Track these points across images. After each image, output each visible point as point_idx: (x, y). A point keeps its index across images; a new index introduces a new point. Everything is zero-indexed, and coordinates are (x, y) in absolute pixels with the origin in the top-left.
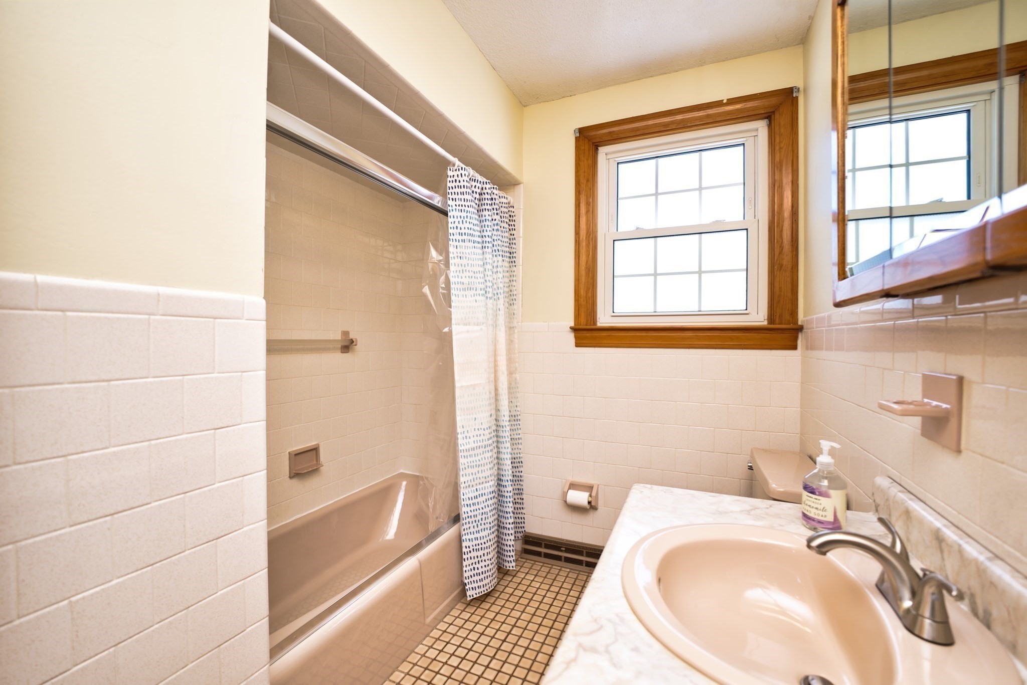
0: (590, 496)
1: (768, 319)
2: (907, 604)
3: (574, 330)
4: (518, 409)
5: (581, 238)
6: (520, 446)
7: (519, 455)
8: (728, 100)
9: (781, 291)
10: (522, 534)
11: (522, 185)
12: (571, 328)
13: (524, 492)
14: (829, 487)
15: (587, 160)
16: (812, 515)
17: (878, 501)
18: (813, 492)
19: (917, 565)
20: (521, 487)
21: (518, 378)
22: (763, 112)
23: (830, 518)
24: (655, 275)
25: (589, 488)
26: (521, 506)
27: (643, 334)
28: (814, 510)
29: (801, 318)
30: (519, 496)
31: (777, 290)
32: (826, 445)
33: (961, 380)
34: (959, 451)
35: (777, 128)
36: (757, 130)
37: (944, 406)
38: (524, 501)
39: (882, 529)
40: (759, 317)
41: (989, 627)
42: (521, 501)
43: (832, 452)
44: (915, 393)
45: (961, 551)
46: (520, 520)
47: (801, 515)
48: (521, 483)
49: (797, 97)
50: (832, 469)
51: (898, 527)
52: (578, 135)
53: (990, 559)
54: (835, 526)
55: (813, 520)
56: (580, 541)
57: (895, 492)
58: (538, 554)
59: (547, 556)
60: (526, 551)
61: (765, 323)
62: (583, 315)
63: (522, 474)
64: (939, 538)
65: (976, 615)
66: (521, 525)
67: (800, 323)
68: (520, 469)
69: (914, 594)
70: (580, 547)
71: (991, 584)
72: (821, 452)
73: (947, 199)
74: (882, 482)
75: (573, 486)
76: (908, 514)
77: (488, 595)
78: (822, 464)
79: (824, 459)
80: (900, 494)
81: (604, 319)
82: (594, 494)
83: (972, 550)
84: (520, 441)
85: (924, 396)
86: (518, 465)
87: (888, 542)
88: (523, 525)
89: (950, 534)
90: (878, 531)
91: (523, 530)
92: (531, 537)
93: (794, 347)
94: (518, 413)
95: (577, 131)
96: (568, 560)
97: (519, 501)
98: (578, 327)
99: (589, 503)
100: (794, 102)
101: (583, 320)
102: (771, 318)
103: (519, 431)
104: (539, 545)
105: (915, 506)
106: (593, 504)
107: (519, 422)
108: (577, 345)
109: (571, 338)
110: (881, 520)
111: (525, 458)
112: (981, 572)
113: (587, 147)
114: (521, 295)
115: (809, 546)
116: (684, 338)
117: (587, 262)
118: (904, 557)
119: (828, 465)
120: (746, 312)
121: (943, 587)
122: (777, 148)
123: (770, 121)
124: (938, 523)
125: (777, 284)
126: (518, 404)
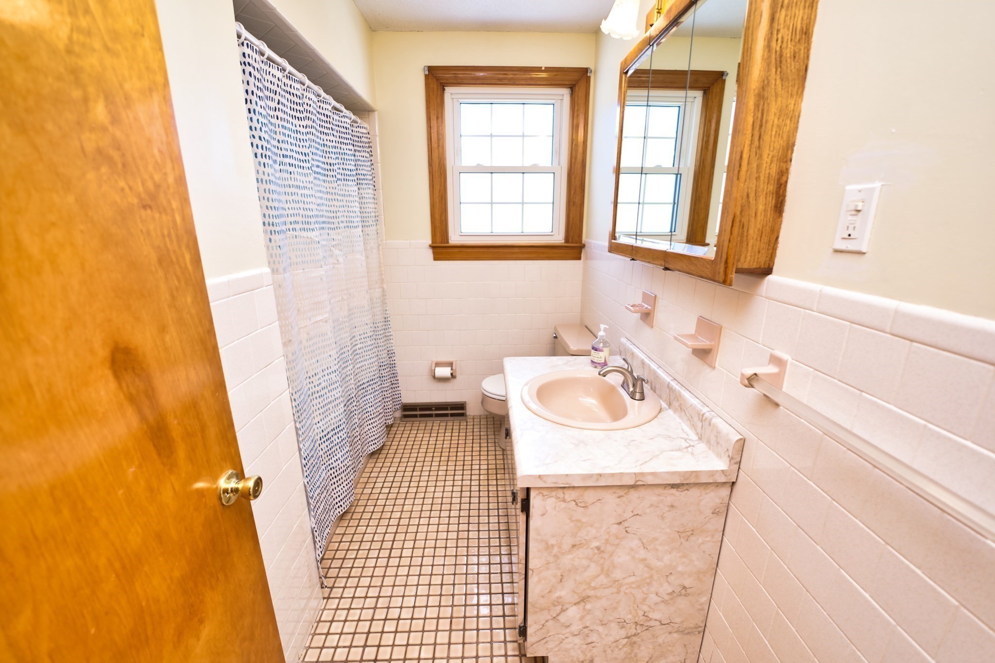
0: (452, 369)
1: (565, 239)
2: (631, 389)
3: (433, 247)
4: (388, 312)
5: (434, 169)
6: (392, 341)
7: (391, 348)
8: (545, 67)
9: (573, 220)
10: (400, 405)
11: (376, 112)
12: (430, 246)
13: (398, 375)
14: (603, 347)
15: (436, 98)
16: (595, 361)
17: (621, 350)
18: (596, 350)
19: (635, 375)
20: (396, 372)
21: (385, 287)
22: (568, 83)
23: (603, 361)
24: (492, 203)
25: (451, 365)
26: (397, 385)
27: (485, 250)
28: (596, 359)
29: (584, 239)
30: (394, 379)
31: (571, 219)
32: (602, 326)
33: (656, 296)
34: (652, 327)
35: (576, 99)
36: (563, 95)
37: (649, 308)
38: (399, 382)
39: (623, 362)
40: (559, 238)
41: (655, 392)
42: (397, 382)
43: (605, 330)
44: (639, 300)
45: (649, 366)
46: (398, 396)
47: (590, 361)
48: (395, 369)
49: (590, 77)
50: (604, 338)
51: (629, 361)
52: (427, 73)
53: (658, 368)
54: (605, 364)
55: (596, 363)
56: (444, 401)
57: (628, 344)
58: (415, 416)
59: (422, 416)
60: (405, 416)
61: (563, 241)
62: (438, 235)
63: (395, 362)
64: (643, 363)
65: (652, 389)
66: (398, 399)
67: (583, 242)
68: (393, 359)
69: (634, 385)
70: (445, 405)
71: (657, 377)
72: (600, 330)
73: (664, 166)
74: (624, 340)
75: (438, 364)
76: (633, 354)
77: (381, 449)
78: (601, 336)
79: (601, 333)
80: (630, 346)
81: (454, 239)
82: (454, 368)
83: (653, 366)
84: (391, 337)
85: (643, 302)
86: (392, 355)
87: (626, 367)
88: (400, 398)
89: (647, 361)
90: (622, 363)
91: (400, 402)
92: (407, 406)
93: (579, 258)
94: (388, 316)
95: (426, 69)
96: (437, 415)
97: (395, 382)
98: (434, 245)
99: (452, 374)
100: (588, 79)
101: (438, 239)
102: (567, 240)
103: (390, 330)
104: (415, 410)
105: (636, 351)
106: (454, 374)
107: (389, 323)
108: (435, 259)
109: (430, 253)
110: (624, 359)
111: (396, 349)
112: (655, 373)
113: (435, 86)
114: (383, 216)
115: (599, 374)
116: (513, 253)
117: (440, 190)
118: (631, 373)
119: (603, 336)
120: (552, 234)
121: (643, 380)
122: (575, 115)
123: (572, 91)
124: (643, 357)
125: (571, 216)
126: (387, 308)
